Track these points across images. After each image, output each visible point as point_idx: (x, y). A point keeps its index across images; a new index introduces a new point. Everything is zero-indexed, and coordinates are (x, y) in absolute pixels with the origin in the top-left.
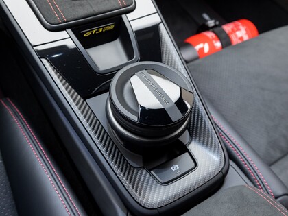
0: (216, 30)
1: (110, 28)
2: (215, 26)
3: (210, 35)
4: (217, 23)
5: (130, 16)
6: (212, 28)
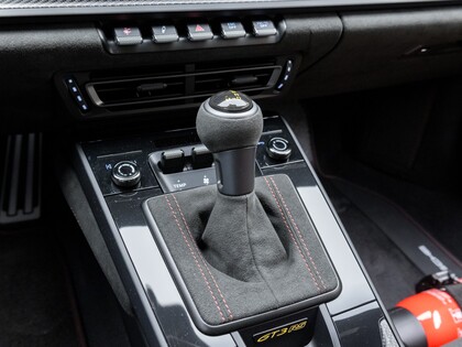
1: (299, 327)
4: (453, 276)
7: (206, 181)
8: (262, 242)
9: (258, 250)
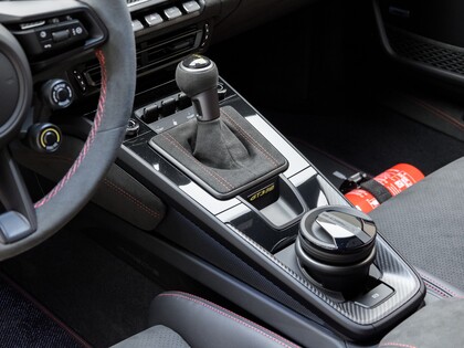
0: (364, 184)
1: (271, 189)
2: (363, 180)
3: (359, 193)
4: (364, 175)
5: (287, 174)
6: (359, 183)
7: (175, 123)
8: (233, 146)
9: (233, 151)
